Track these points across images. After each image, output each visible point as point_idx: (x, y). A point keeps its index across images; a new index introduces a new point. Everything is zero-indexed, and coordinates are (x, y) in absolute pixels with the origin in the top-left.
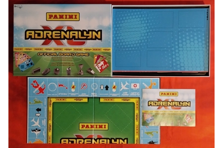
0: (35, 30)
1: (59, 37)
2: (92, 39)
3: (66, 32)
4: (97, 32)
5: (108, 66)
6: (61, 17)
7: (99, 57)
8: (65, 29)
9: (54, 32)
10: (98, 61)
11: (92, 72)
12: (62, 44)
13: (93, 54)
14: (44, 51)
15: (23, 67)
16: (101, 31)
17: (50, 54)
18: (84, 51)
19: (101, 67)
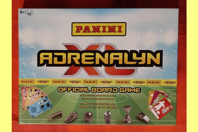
0: (53, 52)
1: (92, 63)
2: (146, 65)
3: (103, 54)
4: (154, 54)
5: (171, 109)
6: (96, 29)
7: (156, 94)
8: (102, 50)
9: (84, 55)
10: (156, 101)
11: (146, 118)
12: (96, 73)
13: (148, 89)
14: (68, 84)
15: (34, 110)
16: (161, 52)
17: (78, 89)
18: (132, 85)
19: (160, 110)
